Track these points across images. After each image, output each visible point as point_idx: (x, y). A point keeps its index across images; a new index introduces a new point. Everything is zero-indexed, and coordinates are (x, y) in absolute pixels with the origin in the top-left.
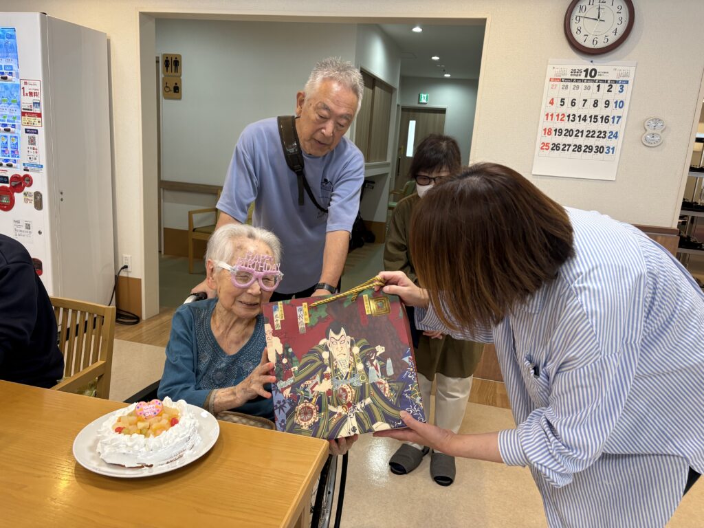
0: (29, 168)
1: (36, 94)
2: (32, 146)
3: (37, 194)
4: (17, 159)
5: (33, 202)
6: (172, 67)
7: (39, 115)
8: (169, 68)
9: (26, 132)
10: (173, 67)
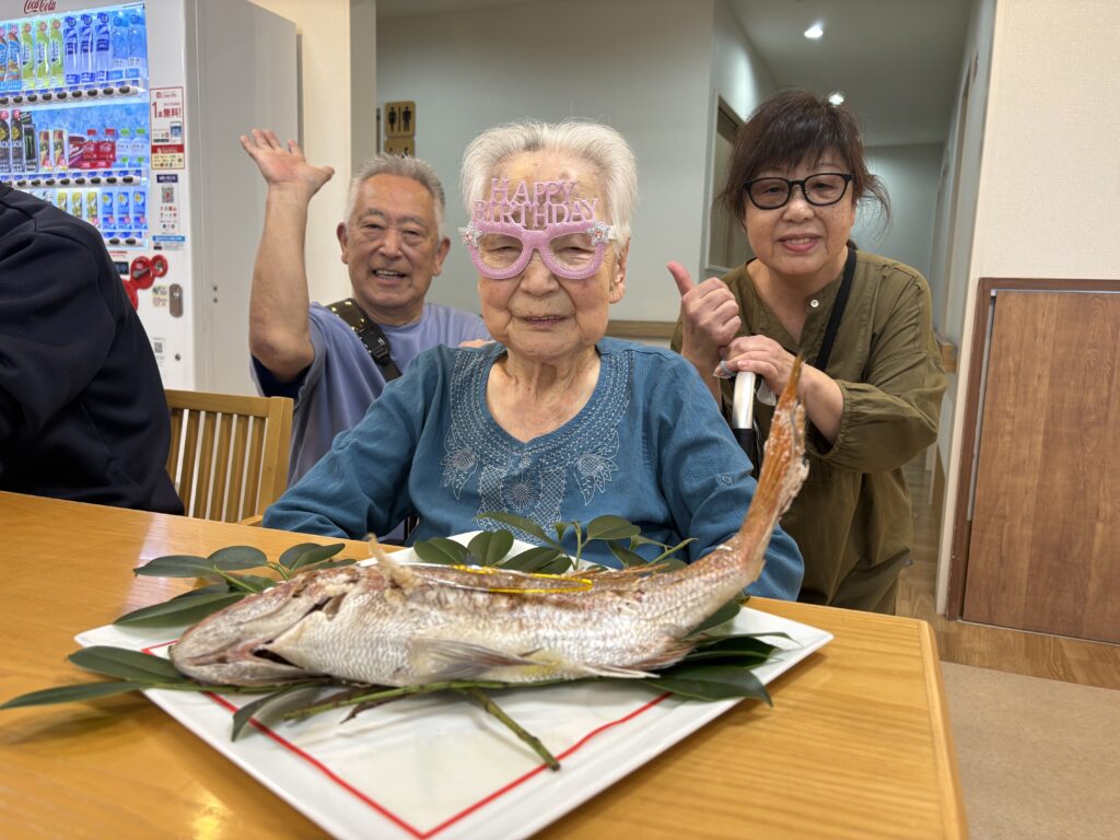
0: (162, 244)
1: (175, 112)
2: (169, 205)
3: (175, 288)
4: (143, 231)
5: (168, 304)
6: (400, 121)
7: (180, 148)
8: (396, 126)
9: (159, 181)
10: (402, 123)
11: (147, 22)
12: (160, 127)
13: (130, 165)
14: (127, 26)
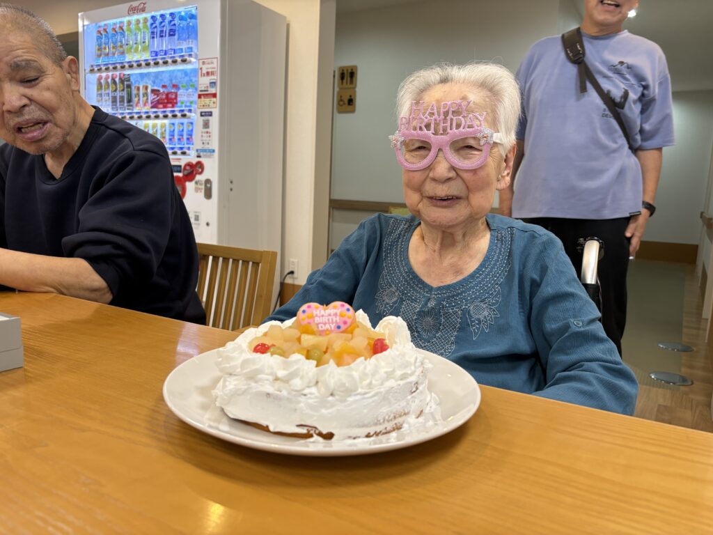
0: (202, 154)
1: (213, 73)
2: (206, 130)
3: (208, 181)
4: (191, 146)
5: (203, 191)
6: (347, 78)
7: (214, 95)
8: (345, 81)
9: (202, 115)
10: (349, 79)
11: (198, 17)
12: (204, 82)
13: (186, 106)
14: (186, 20)
